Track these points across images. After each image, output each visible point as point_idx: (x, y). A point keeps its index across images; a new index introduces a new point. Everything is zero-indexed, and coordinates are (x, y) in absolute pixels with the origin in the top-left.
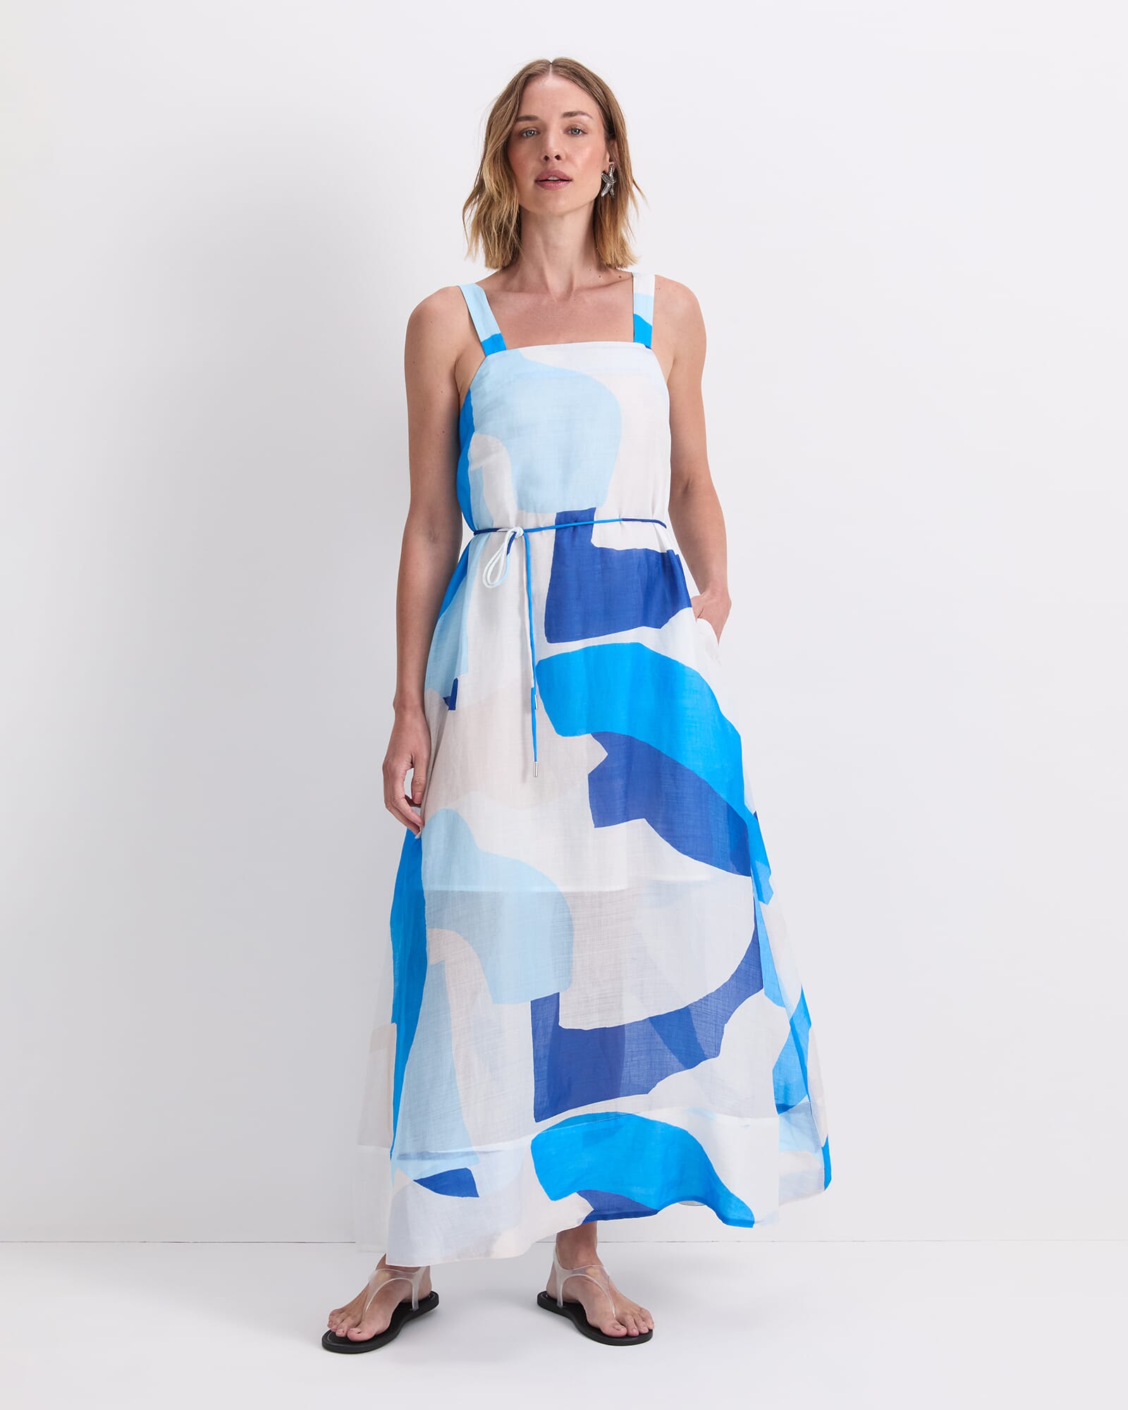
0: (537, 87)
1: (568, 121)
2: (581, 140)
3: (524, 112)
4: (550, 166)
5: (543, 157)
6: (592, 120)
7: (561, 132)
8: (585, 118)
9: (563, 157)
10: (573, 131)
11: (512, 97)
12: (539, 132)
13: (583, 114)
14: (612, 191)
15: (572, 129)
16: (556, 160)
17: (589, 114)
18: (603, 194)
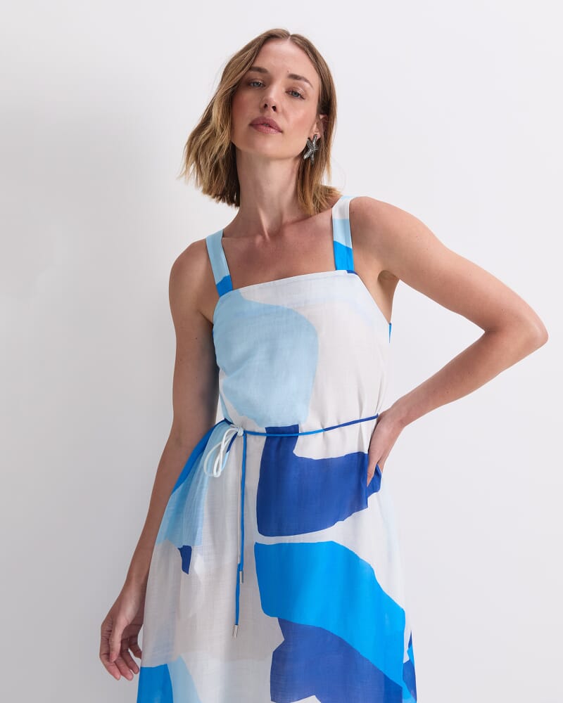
0: (274, 47)
1: (292, 81)
2: (298, 102)
3: (258, 64)
4: (266, 114)
5: (263, 105)
6: (312, 88)
7: (284, 90)
8: (307, 85)
9: (279, 109)
10: (293, 93)
11: (252, 49)
12: (265, 85)
13: (306, 81)
14: (313, 156)
15: (293, 92)
16: (272, 110)
17: (311, 82)
18: (305, 157)
